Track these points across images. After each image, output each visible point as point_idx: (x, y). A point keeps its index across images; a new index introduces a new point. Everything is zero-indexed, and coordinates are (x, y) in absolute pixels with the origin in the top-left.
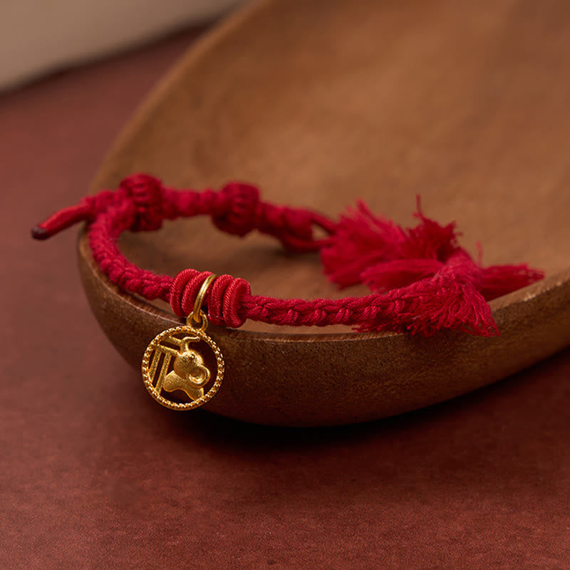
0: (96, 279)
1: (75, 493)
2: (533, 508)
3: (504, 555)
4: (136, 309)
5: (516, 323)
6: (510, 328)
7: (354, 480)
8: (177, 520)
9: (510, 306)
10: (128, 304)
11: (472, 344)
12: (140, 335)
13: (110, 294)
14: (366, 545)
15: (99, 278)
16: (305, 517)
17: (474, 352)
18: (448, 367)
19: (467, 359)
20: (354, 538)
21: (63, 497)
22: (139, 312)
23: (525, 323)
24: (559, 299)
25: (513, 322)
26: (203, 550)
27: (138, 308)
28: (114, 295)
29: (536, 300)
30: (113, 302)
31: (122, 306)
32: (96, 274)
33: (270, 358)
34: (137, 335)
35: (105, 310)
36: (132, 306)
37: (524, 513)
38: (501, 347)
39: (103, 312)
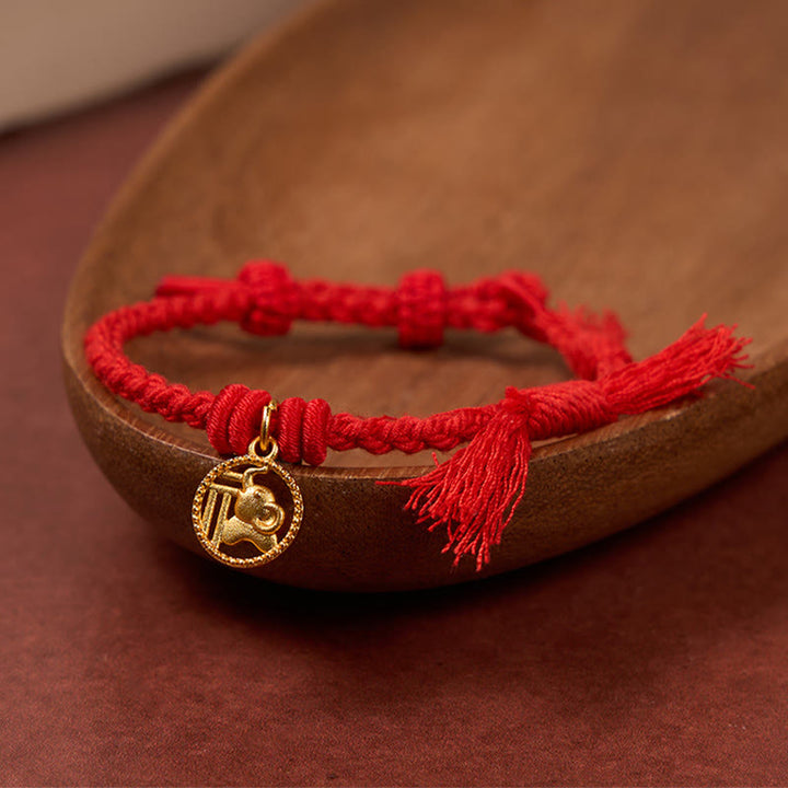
0: (88, 396)
1: (65, 686)
2: (682, 699)
3: (645, 762)
4: (143, 436)
5: (655, 450)
6: (647, 456)
7: (440, 664)
8: (204, 721)
9: (648, 426)
10: (132, 430)
11: (598, 478)
12: (149, 471)
13: (107, 416)
14: (459, 752)
15: (92, 395)
16: (375, 715)
17: (600, 489)
18: (564, 509)
19: (591, 499)
20: (442, 741)
21: (49, 691)
22: (148, 440)
23: (668, 448)
24: (712, 417)
25: (652, 448)
26: (239, 762)
27: (146, 435)
28: (113, 418)
29: (681, 418)
30: (112, 428)
31: (124, 433)
32: (88, 390)
33: (326, 500)
34: (146, 471)
35: (102, 439)
36: (138, 433)
37: (670, 706)
38: (635, 481)
39: (99, 441)
